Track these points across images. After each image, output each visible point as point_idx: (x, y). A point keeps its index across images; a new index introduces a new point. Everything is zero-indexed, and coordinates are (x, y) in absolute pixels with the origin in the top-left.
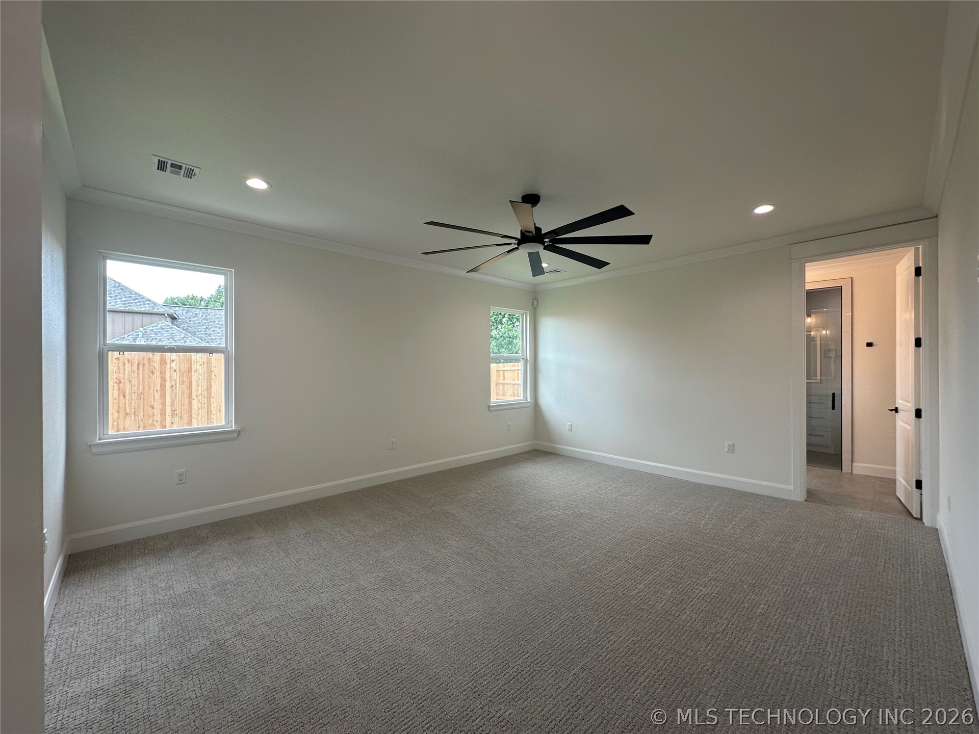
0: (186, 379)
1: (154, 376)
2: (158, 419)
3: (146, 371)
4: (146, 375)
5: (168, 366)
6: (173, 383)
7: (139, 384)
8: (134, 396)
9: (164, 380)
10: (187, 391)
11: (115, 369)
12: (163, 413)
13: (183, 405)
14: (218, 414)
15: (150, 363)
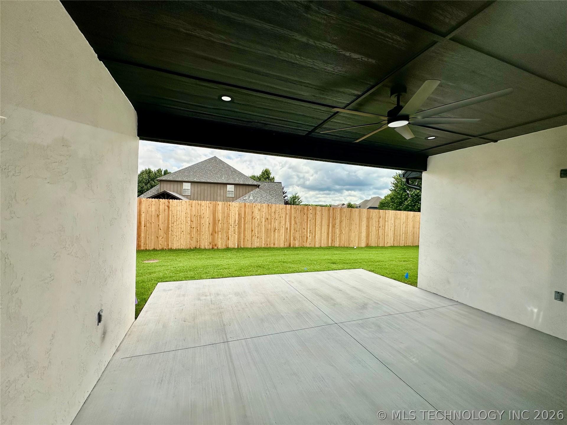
0: (314, 218)
1: (305, 216)
2: (306, 234)
3: (303, 214)
4: (303, 216)
5: (309, 211)
6: (310, 219)
7: (300, 219)
8: (299, 223)
9: (308, 218)
10: (314, 223)
11: (294, 212)
12: (307, 232)
13: (313, 229)
14: (324, 233)
15: (304, 210)
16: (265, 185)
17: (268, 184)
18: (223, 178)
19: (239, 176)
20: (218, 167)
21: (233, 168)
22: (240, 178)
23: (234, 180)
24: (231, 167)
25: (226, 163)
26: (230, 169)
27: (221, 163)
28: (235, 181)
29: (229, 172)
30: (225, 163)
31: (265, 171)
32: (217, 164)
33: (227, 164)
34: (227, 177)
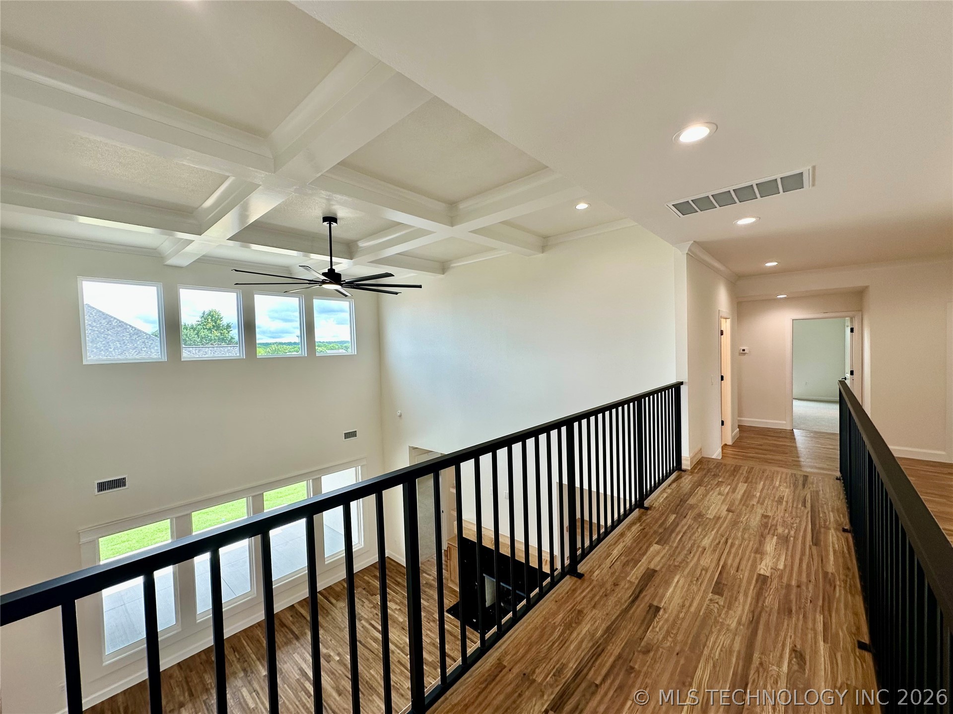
16: (206, 352)
17: (211, 350)
18: (112, 350)
19: (148, 342)
20: (96, 327)
21: (133, 327)
22: (150, 346)
23: (136, 351)
24: (128, 327)
25: (115, 318)
26: (126, 329)
27: (104, 319)
28: (139, 353)
29: (123, 336)
30: (112, 317)
31: (209, 314)
32: (95, 321)
33: (118, 320)
34: (121, 347)
